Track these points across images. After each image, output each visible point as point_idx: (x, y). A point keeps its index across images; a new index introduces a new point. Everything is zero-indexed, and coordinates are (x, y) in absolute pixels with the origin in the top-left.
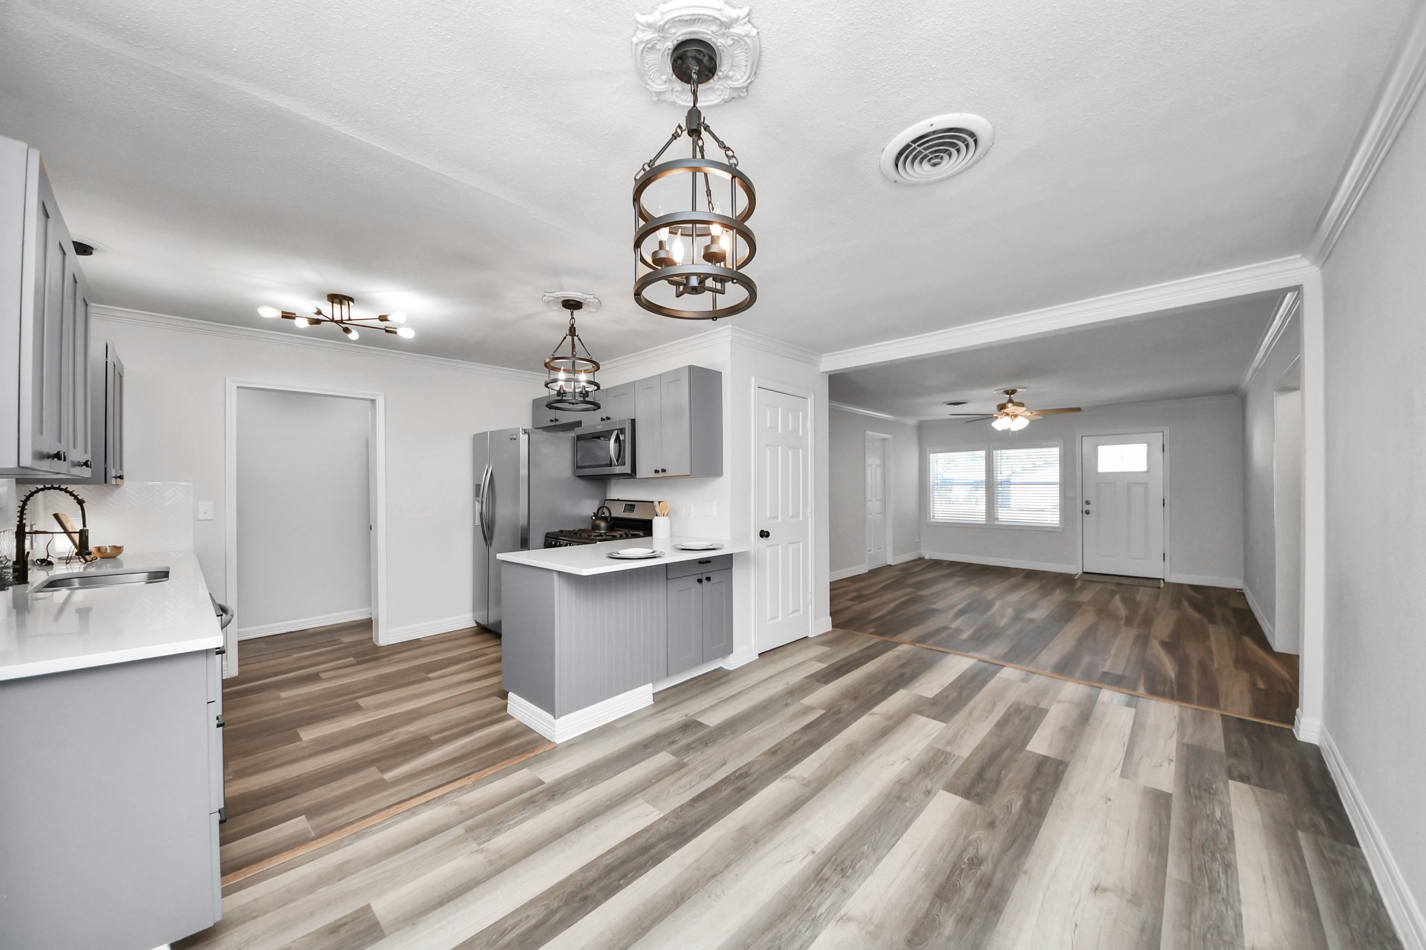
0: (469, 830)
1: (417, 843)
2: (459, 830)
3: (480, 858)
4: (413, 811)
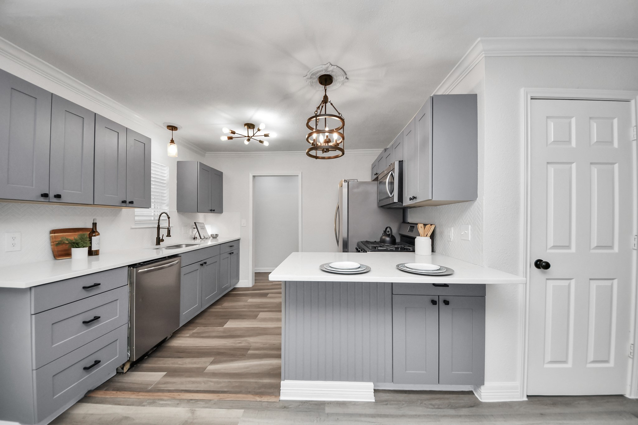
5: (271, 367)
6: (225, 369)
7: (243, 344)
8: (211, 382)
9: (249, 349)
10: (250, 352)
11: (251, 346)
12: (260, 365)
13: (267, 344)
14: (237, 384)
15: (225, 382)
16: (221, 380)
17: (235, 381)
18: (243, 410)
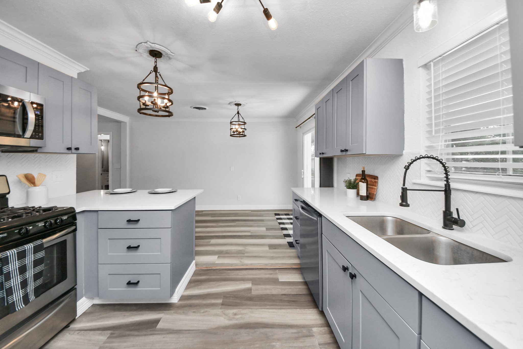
0: (244, 254)
1: (255, 256)
2: (246, 255)
3: (247, 248)
4: (251, 264)
5: (199, 287)
6: (236, 284)
7: (231, 311)
8: (241, 275)
9: (222, 304)
10: (220, 301)
11: (221, 309)
12: (209, 288)
13: (203, 313)
14: (223, 274)
15: (232, 275)
16: (234, 277)
17: (225, 276)
18: (216, 263)
